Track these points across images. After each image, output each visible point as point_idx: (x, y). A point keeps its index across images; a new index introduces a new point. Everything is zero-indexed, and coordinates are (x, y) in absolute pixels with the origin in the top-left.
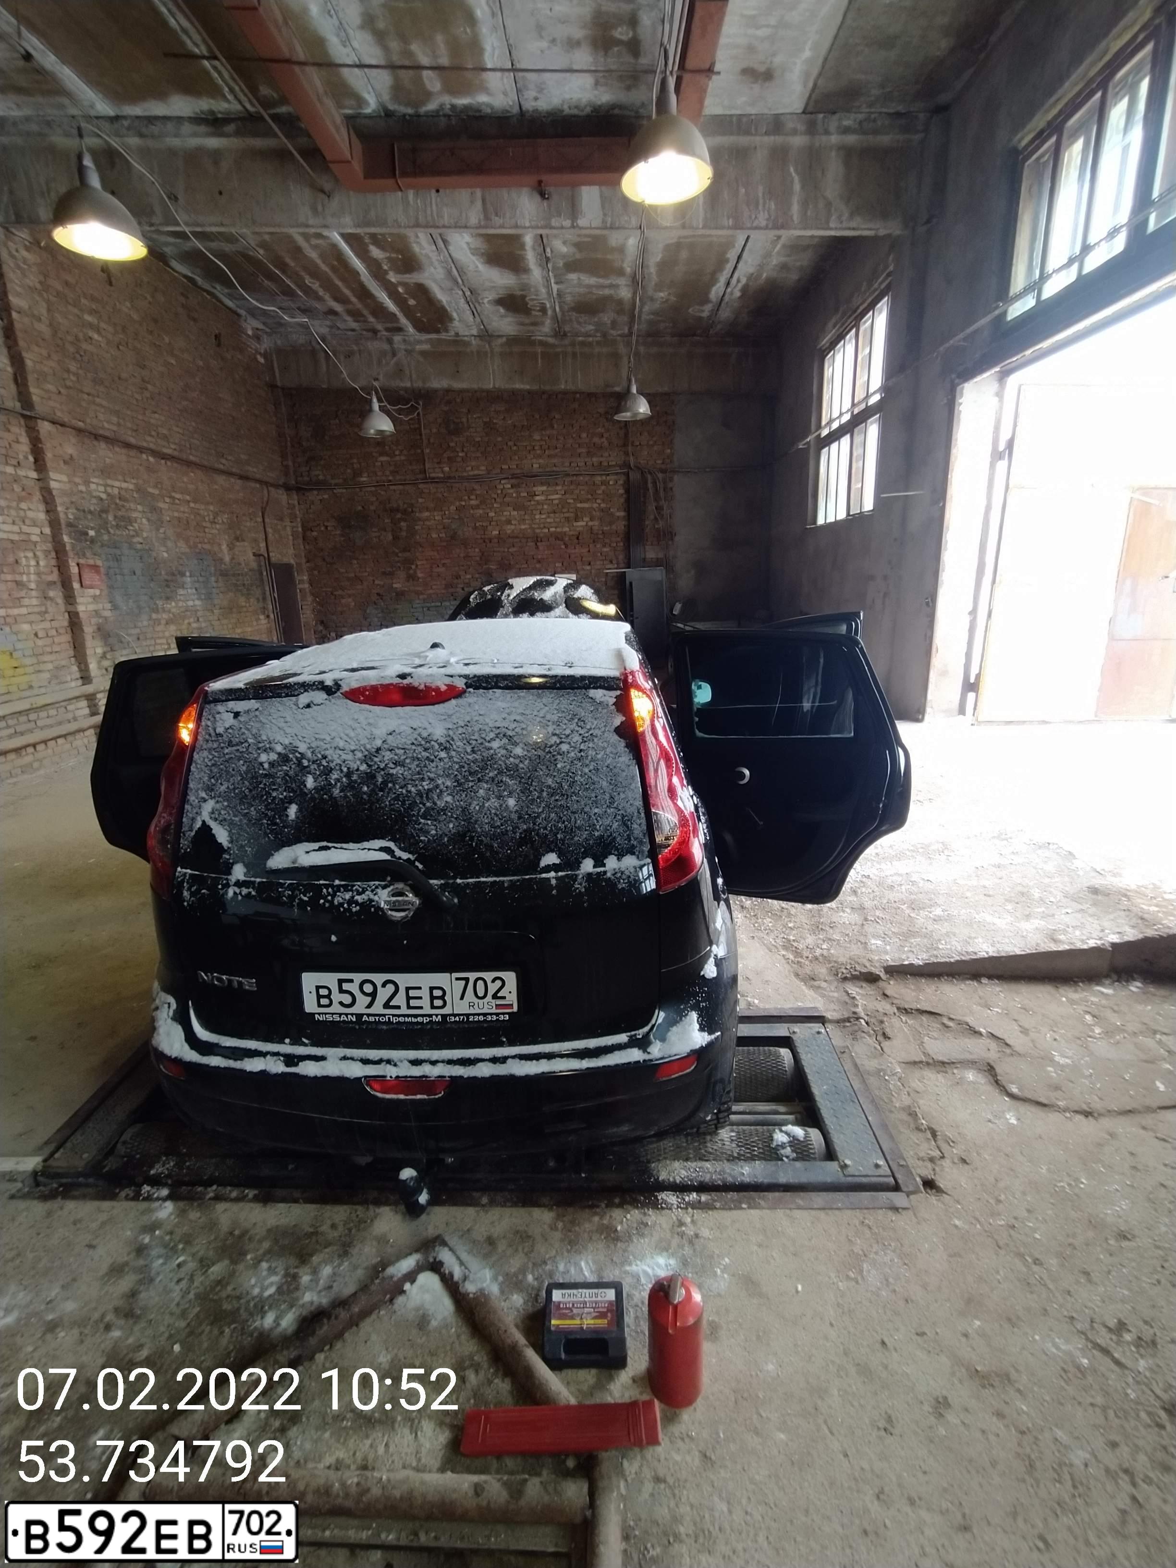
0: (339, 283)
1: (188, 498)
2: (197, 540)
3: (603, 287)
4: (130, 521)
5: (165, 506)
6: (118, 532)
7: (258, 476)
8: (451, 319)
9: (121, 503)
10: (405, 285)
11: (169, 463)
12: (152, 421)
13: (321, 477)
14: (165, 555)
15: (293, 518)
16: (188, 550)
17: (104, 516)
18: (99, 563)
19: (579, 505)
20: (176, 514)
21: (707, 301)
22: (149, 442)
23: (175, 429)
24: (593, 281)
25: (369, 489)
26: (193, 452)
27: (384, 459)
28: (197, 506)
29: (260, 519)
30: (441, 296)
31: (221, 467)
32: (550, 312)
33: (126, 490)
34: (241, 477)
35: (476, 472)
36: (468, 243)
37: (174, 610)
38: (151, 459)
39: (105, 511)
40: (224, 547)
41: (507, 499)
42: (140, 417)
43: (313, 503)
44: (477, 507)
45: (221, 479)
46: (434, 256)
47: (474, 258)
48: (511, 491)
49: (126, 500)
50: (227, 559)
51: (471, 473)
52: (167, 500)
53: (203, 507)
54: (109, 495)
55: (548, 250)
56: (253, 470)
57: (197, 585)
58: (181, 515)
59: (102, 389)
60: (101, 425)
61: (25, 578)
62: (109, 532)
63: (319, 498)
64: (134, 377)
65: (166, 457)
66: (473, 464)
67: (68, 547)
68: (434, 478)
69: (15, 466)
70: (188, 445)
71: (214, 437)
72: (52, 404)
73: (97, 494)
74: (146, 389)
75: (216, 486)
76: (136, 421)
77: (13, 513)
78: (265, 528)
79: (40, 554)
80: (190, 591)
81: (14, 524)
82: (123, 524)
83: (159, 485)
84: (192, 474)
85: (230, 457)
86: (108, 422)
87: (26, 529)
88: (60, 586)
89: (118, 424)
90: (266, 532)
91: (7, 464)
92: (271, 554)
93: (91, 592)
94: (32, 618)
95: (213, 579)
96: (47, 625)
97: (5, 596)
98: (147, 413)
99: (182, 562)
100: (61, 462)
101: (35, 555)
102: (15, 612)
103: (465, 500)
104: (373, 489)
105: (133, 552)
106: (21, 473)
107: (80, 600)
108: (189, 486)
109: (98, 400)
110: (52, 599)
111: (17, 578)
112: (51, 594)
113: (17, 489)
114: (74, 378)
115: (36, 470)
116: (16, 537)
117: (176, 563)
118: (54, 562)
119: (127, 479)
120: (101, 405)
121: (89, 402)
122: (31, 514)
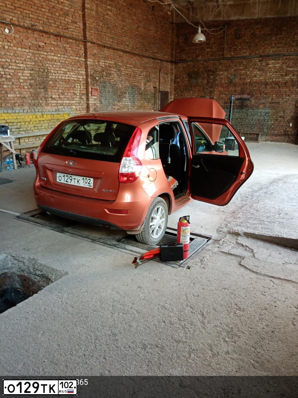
1: (132, 66)
2: (133, 81)
4: (110, 74)
5: (123, 69)
6: (106, 78)
7: (160, 58)
9: (109, 68)
11: (127, 54)
12: (124, 40)
13: (184, 58)
14: (121, 86)
15: (172, 73)
16: (129, 85)
17: (103, 72)
18: (98, 88)
19: (288, 69)
20: (127, 72)
22: (121, 47)
23: (131, 42)
25: (201, 62)
26: (137, 50)
27: (208, 50)
28: (135, 69)
29: (158, 74)
31: (146, 55)
33: (111, 64)
34: (153, 59)
35: (245, 55)
37: (120, 105)
38: (121, 53)
39: (103, 71)
40: (142, 84)
41: (256, 66)
42: (120, 39)
43: (180, 68)
44: (243, 69)
45: (145, 59)
48: (259, 63)
49: (111, 67)
50: (143, 89)
51: (243, 55)
52: (124, 67)
53: (137, 69)
54: (105, 66)
56: (158, 56)
57: (130, 97)
58: (128, 72)
59: (109, 30)
60: (106, 42)
61: (76, 92)
62: (103, 78)
63: (182, 66)
64: (120, 25)
65: (126, 52)
66: (244, 51)
67: (89, 83)
68: (227, 57)
69: (79, 57)
70: (135, 47)
71: (145, 44)
72: (92, 37)
73: (102, 65)
74: (124, 29)
75: (143, 62)
76: (118, 40)
77: (76, 72)
78: (159, 77)
79: (82, 85)
80: (127, 99)
81: (76, 75)
82: (108, 75)
83: (122, 62)
84: (135, 58)
85: (150, 51)
86: (109, 41)
87: (79, 77)
88: (86, 95)
89: (112, 42)
90: (159, 79)
91: (77, 57)
92: (160, 87)
93: (94, 97)
94: (76, 104)
95: (136, 96)
96: (80, 107)
97: (70, 97)
98: (123, 37)
99: (126, 89)
100: (92, 55)
101: (80, 85)
102: (72, 102)
103: (238, 67)
104: (202, 62)
105: (110, 85)
106: (80, 59)
107: (90, 100)
108: (133, 62)
109: (107, 34)
110: (83, 99)
111: (74, 92)
112: (83, 97)
113: (78, 64)
114: (100, 28)
115: (84, 58)
116: (75, 79)
117: (124, 89)
118: (85, 87)
119: (112, 60)
120: (108, 36)
121: (104, 35)
122: (81, 72)
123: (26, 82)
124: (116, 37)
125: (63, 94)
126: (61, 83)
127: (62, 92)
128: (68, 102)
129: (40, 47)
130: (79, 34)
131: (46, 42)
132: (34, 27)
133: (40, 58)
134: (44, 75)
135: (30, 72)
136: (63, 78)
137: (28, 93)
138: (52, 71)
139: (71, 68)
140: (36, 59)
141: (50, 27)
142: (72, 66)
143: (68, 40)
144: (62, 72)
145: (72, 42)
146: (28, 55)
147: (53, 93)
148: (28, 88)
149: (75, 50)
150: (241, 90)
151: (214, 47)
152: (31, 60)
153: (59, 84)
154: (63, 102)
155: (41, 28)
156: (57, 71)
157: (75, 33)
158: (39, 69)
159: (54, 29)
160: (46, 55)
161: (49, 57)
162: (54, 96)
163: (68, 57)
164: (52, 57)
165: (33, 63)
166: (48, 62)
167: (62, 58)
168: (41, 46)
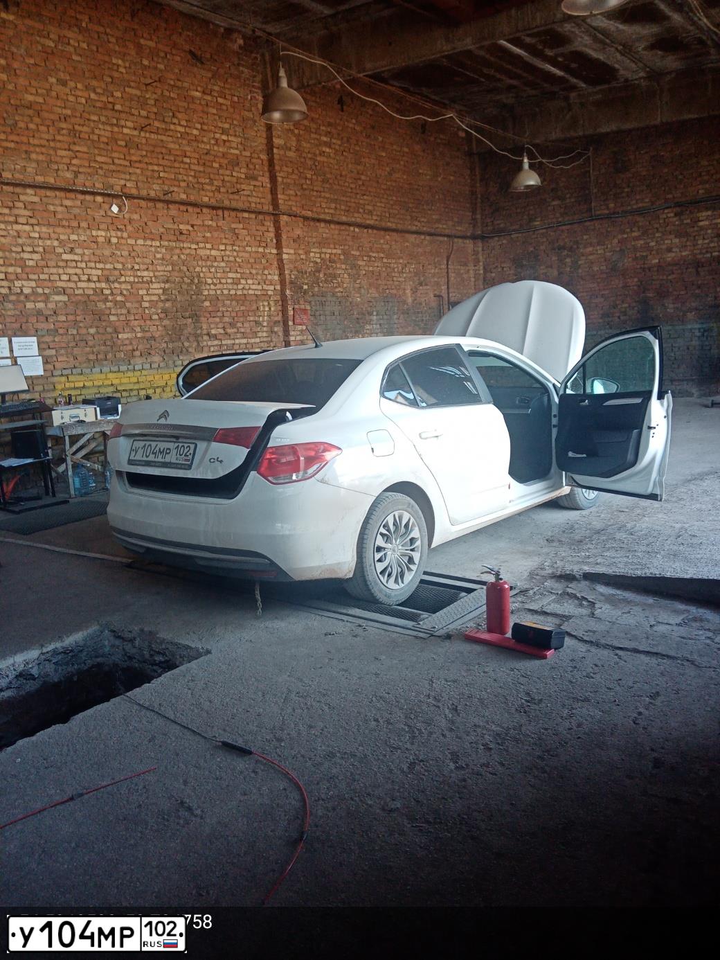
1: (382, 255)
2: (386, 287)
4: (335, 276)
5: (364, 263)
6: (325, 285)
7: (447, 232)
9: (330, 264)
10: (562, 55)
12: (361, 201)
13: (502, 226)
14: (359, 299)
15: (477, 262)
16: (377, 295)
17: (317, 274)
18: (308, 307)
22: (358, 218)
25: (541, 231)
26: (392, 220)
28: (390, 261)
29: (444, 267)
30: (596, 55)
31: (414, 227)
33: (335, 254)
34: (430, 234)
35: (640, 205)
38: (357, 230)
39: (318, 271)
40: (408, 292)
42: (353, 200)
43: (493, 248)
44: (639, 238)
45: (412, 238)
46: (575, 30)
48: (674, 219)
50: (410, 300)
51: (635, 207)
52: (365, 258)
53: (394, 261)
54: (322, 259)
56: (442, 227)
57: (382, 322)
58: (375, 269)
59: (328, 186)
60: (323, 211)
61: (261, 319)
62: (319, 286)
63: (500, 243)
64: (352, 172)
65: (367, 227)
66: (638, 197)
67: (289, 298)
68: (600, 215)
69: (264, 247)
70: (387, 215)
71: (411, 205)
72: (290, 203)
73: (314, 259)
74: (360, 179)
75: (407, 244)
76: (349, 204)
77: (259, 277)
78: (447, 272)
79: (272, 303)
80: (374, 326)
81: (259, 284)
82: (329, 279)
83: (360, 249)
84: (388, 237)
85: (423, 220)
86: (329, 208)
87: (265, 287)
88: (282, 324)
89: (336, 208)
90: (448, 277)
91: (260, 246)
92: (451, 295)
93: (300, 327)
94: (262, 345)
95: (395, 316)
97: (248, 331)
98: (358, 196)
99: (371, 304)
100: (292, 241)
101: (269, 303)
102: (253, 341)
103: (627, 233)
104: (544, 231)
105: (334, 299)
106: (267, 251)
107: (292, 333)
108: (384, 246)
109: (323, 194)
110: (276, 333)
111: (257, 319)
112: (276, 329)
113: (264, 261)
114: (308, 182)
115: (276, 248)
116: (259, 293)
117: (366, 306)
118: (280, 308)
119: (337, 247)
120: (324, 197)
121: (316, 197)
123: (155, 307)
124: (344, 199)
125: (232, 325)
126: (228, 302)
127: (231, 320)
128: (245, 341)
129: (181, 233)
130: (263, 200)
131: (194, 223)
132: (170, 195)
133: (182, 256)
134: (192, 290)
135: (163, 285)
136: (233, 292)
137: (160, 328)
138: (209, 281)
139: (248, 272)
140: (175, 258)
141: (202, 192)
142: (249, 266)
143: (239, 215)
144: (230, 281)
145: (249, 218)
146: (158, 253)
147: (212, 326)
148: (160, 319)
149: (256, 233)
150: (639, 283)
151: (568, 196)
152: (164, 262)
153: (224, 305)
154: (233, 342)
155: (184, 196)
156: (219, 279)
157: (253, 199)
158: (182, 278)
159: (211, 194)
160: (195, 249)
161: (202, 252)
162: (213, 332)
163: (241, 248)
164: (208, 252)
165: (170, 268)
166: (200, 263)
167: (228, 253)
168: (185, 232)
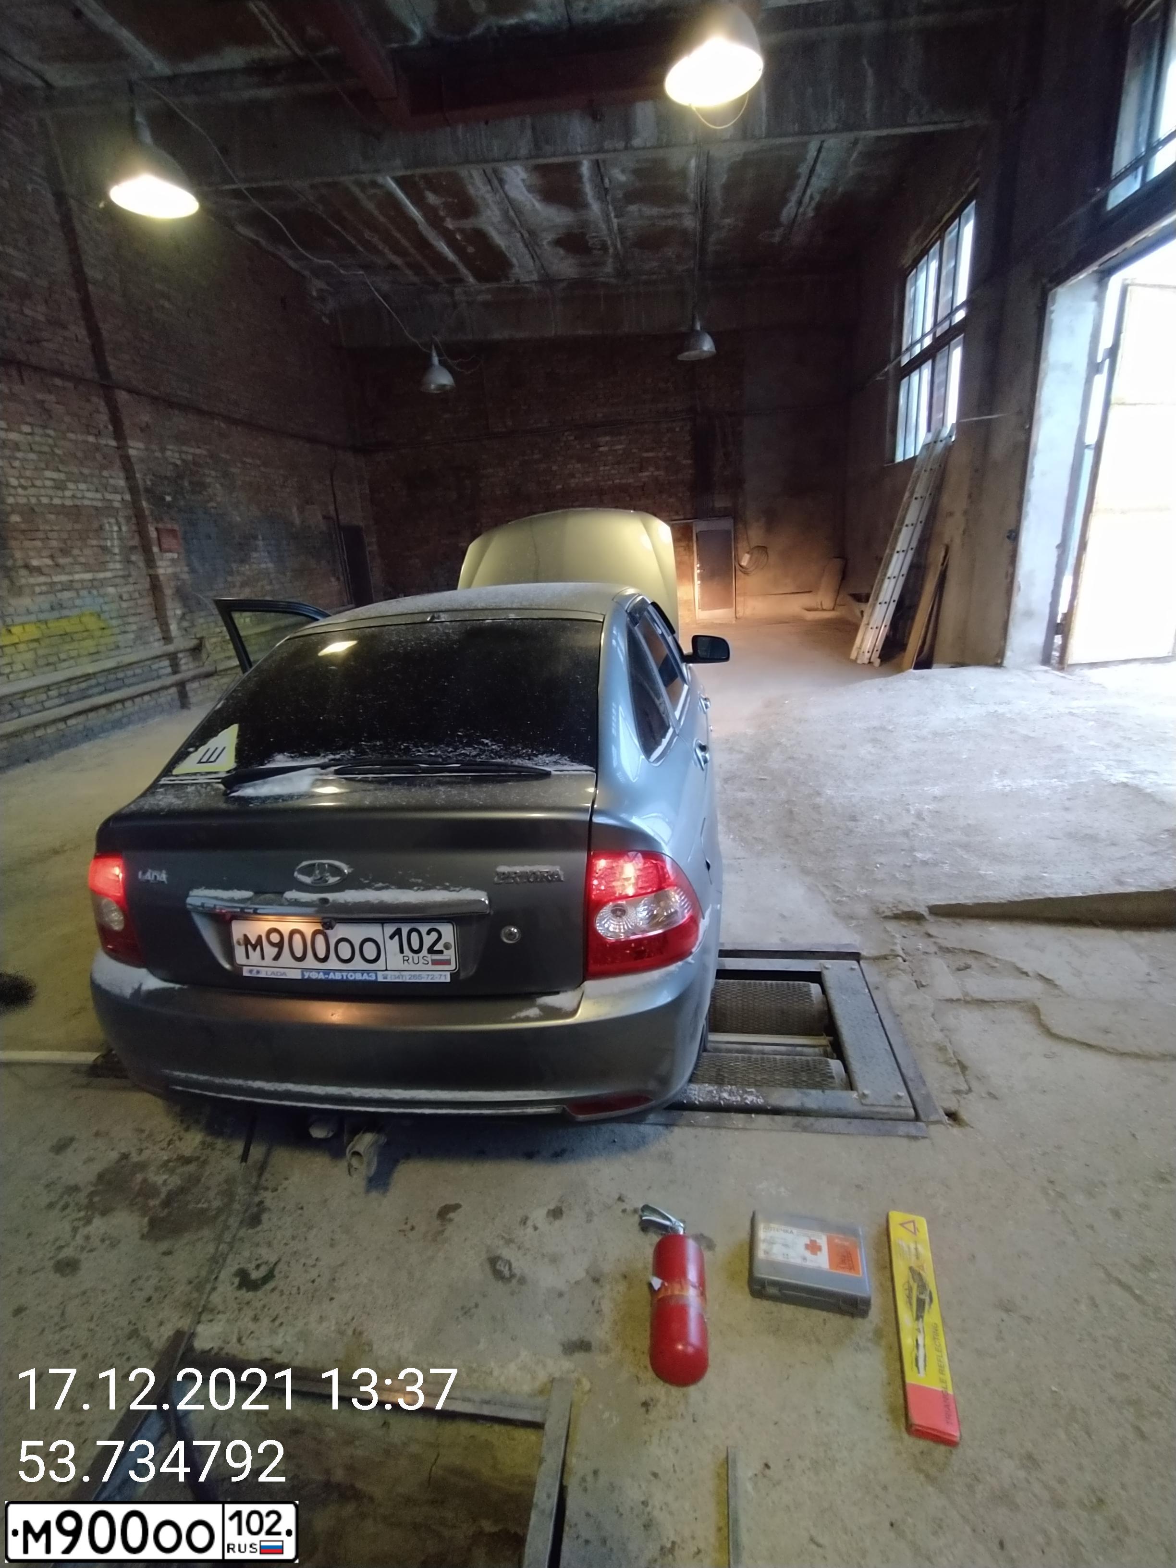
0: (398, 235)
2: (269, 504)
3: (665, 217)
4: (203, 486)
5: (237, 471)
6: (194, 498)
7: (327, 439)
8: (511, 265)
9: (195, 469)
10: (462, 231)
11: (239, 428)
12: (223, 387)
13: (387, 438)
14: (238, 519)
15: (361, 479)
16: (260, 514)
17: (180, 481)
18: (176, 527)
19: (645, 455)
20: (247, 479)
21: (777, 224)
22: (220, 407)
24: (655, 211)
25: (433, 448)
26: (263, 416)
27: (447, 416)
28: (268, 470)
29: (328, 482)
30: (500, 241)
31: (290, 430)
32: (611, 250)
33: (200, 456)
34: (310, 440)
35: (540, 425)
36: (523, 180)
37: (248, 573)
38: (222, 425)
39: (180, 476)
40: (294, 510)
41: (570, 452)
42: (211, 383)
43: (379, 464)
44: (541, 461)
45: (291, 443)
46: (489, 196)
47: (530, 196)
49: (200, 466)
50: (297, 522)
51: (535, 426)
54: (183, 461)
55: (607, 181)
56: (321, 433)
57: (270, 548)
58: (252, 479)
60: (174, 392)
61: (109, 543)
62: (185, 497)
63: (386, 459)
64: (204, 343)
65: (236, 422)
66: (536, 417)
67: (147, 513)
69: (96, 435)
70: (257, 409)
71: (282, 401)
72: (127, 372)
73: (173, 460)
74: (216, 355)
75: (285, 450)
76: (207, 388)
77: (96, 480)
78: (333, 490)
79: (121, 520)
80: (262, 554)
81: (97, 491)
82: (198, 489)
83: (231, 451)
84: (262, 439)
85: (299, 421)
86: (181, 389)
87: (108, 496)
88: (141, 550)
89: (191, 391)
90: (334, 495)
91: (88, 433)
92: (340, 517)
93: (169, 555)
94: (118, 581)
95: (285, 542)
96: (131, 588)
97: (92, 561)
98: (218, 379)
99: (254, 525)
100: (138, 431)
102: (101, 575)
103: (528, 455)
104: (437, 447)
105: (208, 517)
107: (159, 563)
108: (259, 450)
109: (170, 368)
110: (134, 563)
111: (102, 543)
112: (134, 558)
113: (98, 456)
114: (147, 347)
115: (116, 439)
116: (99, 504)
117: (248, 526)
118: (134, 528)
119: (201, 445)
120: (173, 373)
121: (162, 370)
122: (112, 481)
124: (200, 379)
125: (65, 552)
126: (52, 517)
127: (62, 545)
128: (88, 576)
130: (81, 362)
136: (57, 501)
138: (14, 482)
139: (76, 471)
142: (78, 462)
143: (47, 379)
144: (48, 483)
145: (64, 388)
147: (31, 554)
149: (78, 411)
153: (46, 522)
154: (70, 578)
156: (31, 479)
157: (66, 359)
162: (35, 562)
163: (60, 434)
167: (38, 439)
